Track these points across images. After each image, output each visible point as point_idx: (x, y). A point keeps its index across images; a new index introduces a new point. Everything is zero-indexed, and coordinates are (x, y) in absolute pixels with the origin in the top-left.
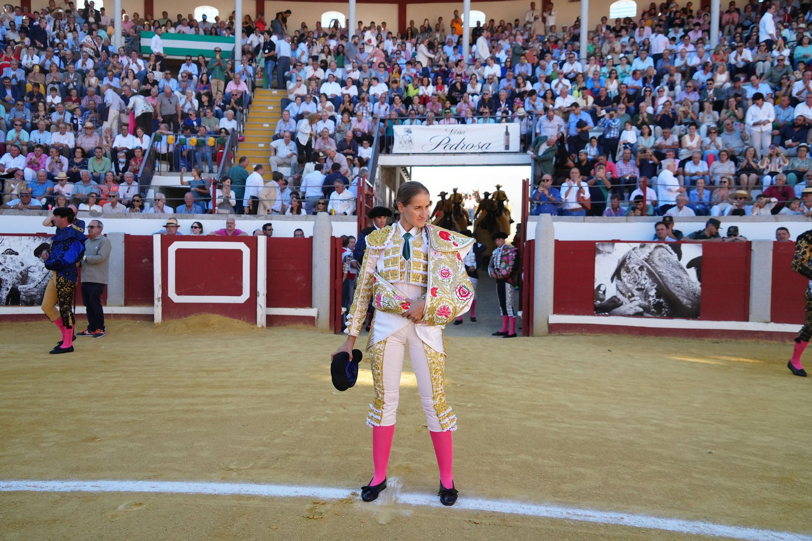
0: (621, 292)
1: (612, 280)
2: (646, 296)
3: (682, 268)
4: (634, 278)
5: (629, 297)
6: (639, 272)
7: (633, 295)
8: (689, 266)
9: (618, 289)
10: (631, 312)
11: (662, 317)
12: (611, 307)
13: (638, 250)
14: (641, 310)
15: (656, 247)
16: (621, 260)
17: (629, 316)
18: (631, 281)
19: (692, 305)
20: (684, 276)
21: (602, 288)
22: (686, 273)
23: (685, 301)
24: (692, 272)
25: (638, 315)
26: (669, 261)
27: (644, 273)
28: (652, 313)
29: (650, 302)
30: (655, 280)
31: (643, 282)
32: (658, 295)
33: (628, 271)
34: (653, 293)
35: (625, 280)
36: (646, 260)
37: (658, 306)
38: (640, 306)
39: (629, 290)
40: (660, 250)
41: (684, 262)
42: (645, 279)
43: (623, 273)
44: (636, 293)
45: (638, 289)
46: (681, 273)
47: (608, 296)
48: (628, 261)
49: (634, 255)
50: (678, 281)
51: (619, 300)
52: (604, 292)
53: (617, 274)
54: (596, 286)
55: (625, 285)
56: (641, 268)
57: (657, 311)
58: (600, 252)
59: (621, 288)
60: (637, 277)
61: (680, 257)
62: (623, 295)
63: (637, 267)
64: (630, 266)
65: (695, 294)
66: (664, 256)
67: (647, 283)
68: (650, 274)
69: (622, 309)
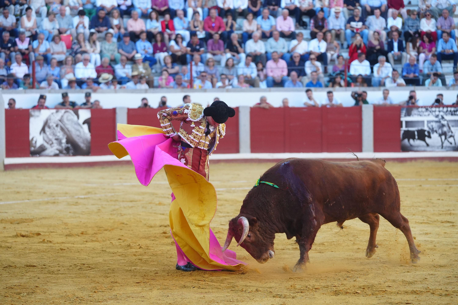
0: (46, 141)
1: (40, 133)
2: (60, 143)
3: (79, 124)
4: (53, 132)
5: (51, 144)
6: (56, 128)
7: (52, 143)
8: (84, 123)
9: (44, 139)
10: (52, 154)
11: (70, 156)
12: (40, 151)
13: (55, 115)
14: (57, 152)
15: (65, 112)
16: (45, 121)
17: (51, 156)
18: (52, 134)
19: (87, 147)
20: (81, 130)
21: (35, 139)
22: (82, 127)
23: (82, 145)
24: (86, 127)
25: (56, 155)
26: (72, 120)
27: (59, 129)
28: (64, 154)
29: (62, 147)
30: (65, 133)
31: (58, 134)
32: (68, 142)
33: (49, 127)
34: (64, 141)
35: (48, 133)
36: (60, 121)
37: (67, 149)
38: (57, 149)
39: (50, 140)
40: (67, 114)
41: (81, 121)
42: (59, 132)
43: (47, 129)
44: (55, 141)
45: (56, 139)
46: (79, 128)
47: (38, 145)
48: (49, 122)
49: (52, 117)
50: (78, 133)
51: (45, 146)
52: (36, 142)
53: (43, 130)
54: (31, 138)
55: (48, 137)
56: (57, 126)
57: (67, 152)
58: (32, 116)
59: (46, 139)
60: (54, 131)
61: (78, 117)
62: (48, 143)
63: (54, 125)
64: (51, 125)
65: (87, 140)
66: (69, 118)
67: (60, 135)
68: (62, 129)
69: (47, 152)
